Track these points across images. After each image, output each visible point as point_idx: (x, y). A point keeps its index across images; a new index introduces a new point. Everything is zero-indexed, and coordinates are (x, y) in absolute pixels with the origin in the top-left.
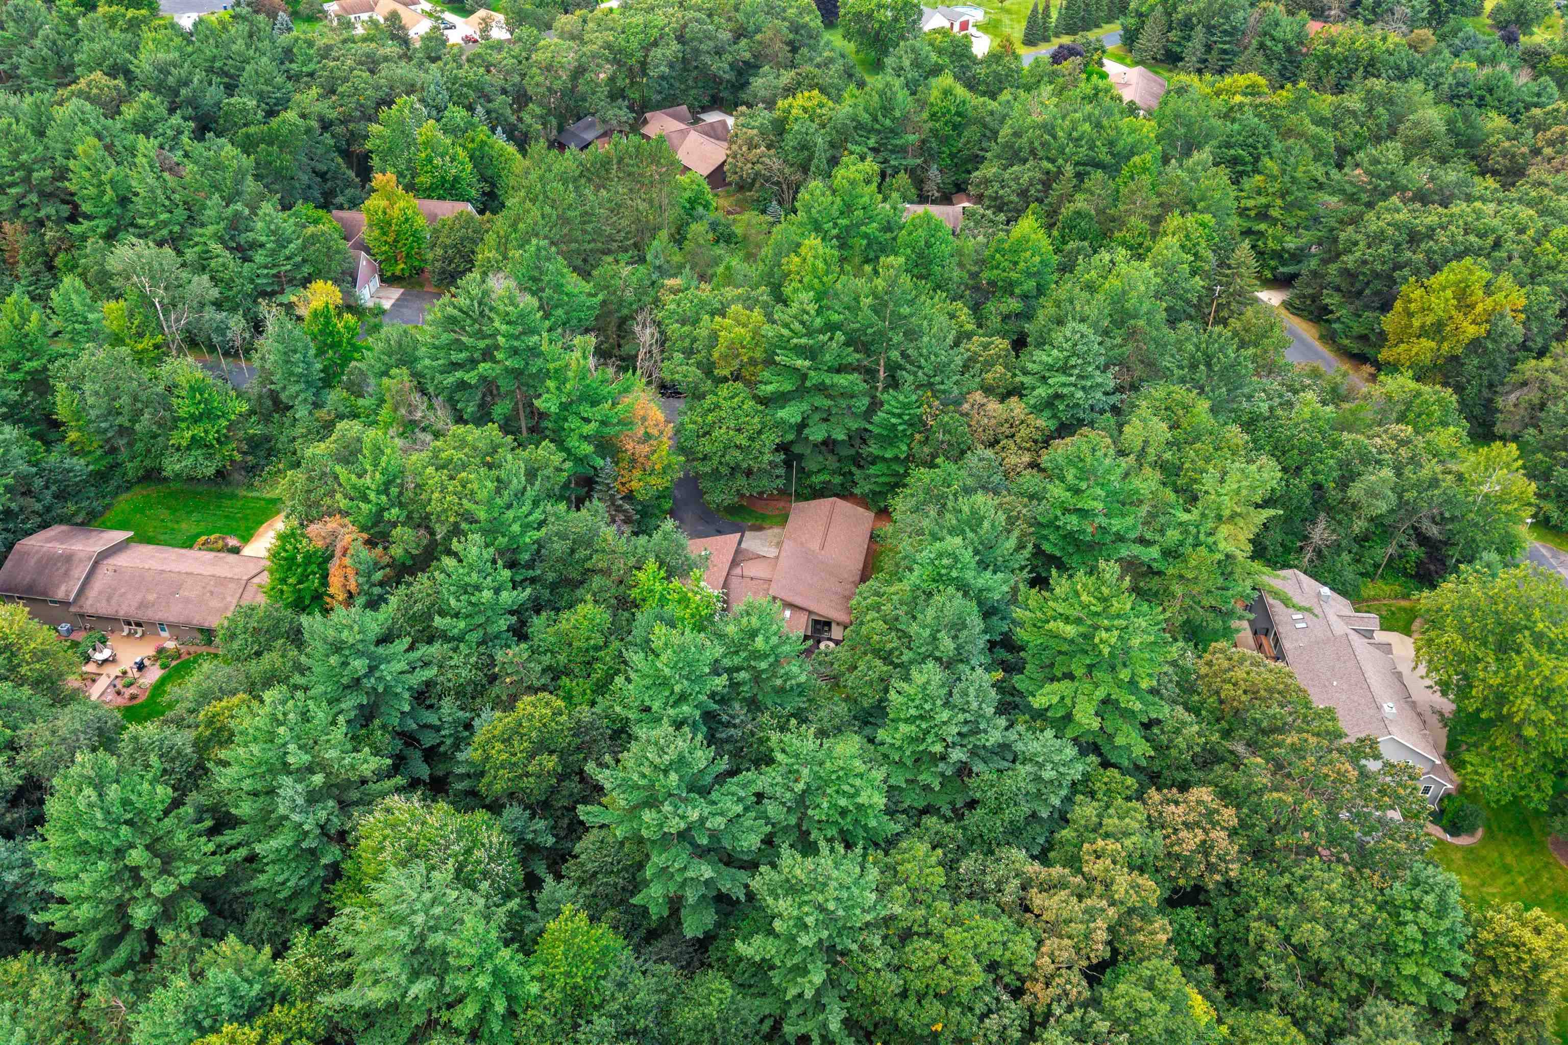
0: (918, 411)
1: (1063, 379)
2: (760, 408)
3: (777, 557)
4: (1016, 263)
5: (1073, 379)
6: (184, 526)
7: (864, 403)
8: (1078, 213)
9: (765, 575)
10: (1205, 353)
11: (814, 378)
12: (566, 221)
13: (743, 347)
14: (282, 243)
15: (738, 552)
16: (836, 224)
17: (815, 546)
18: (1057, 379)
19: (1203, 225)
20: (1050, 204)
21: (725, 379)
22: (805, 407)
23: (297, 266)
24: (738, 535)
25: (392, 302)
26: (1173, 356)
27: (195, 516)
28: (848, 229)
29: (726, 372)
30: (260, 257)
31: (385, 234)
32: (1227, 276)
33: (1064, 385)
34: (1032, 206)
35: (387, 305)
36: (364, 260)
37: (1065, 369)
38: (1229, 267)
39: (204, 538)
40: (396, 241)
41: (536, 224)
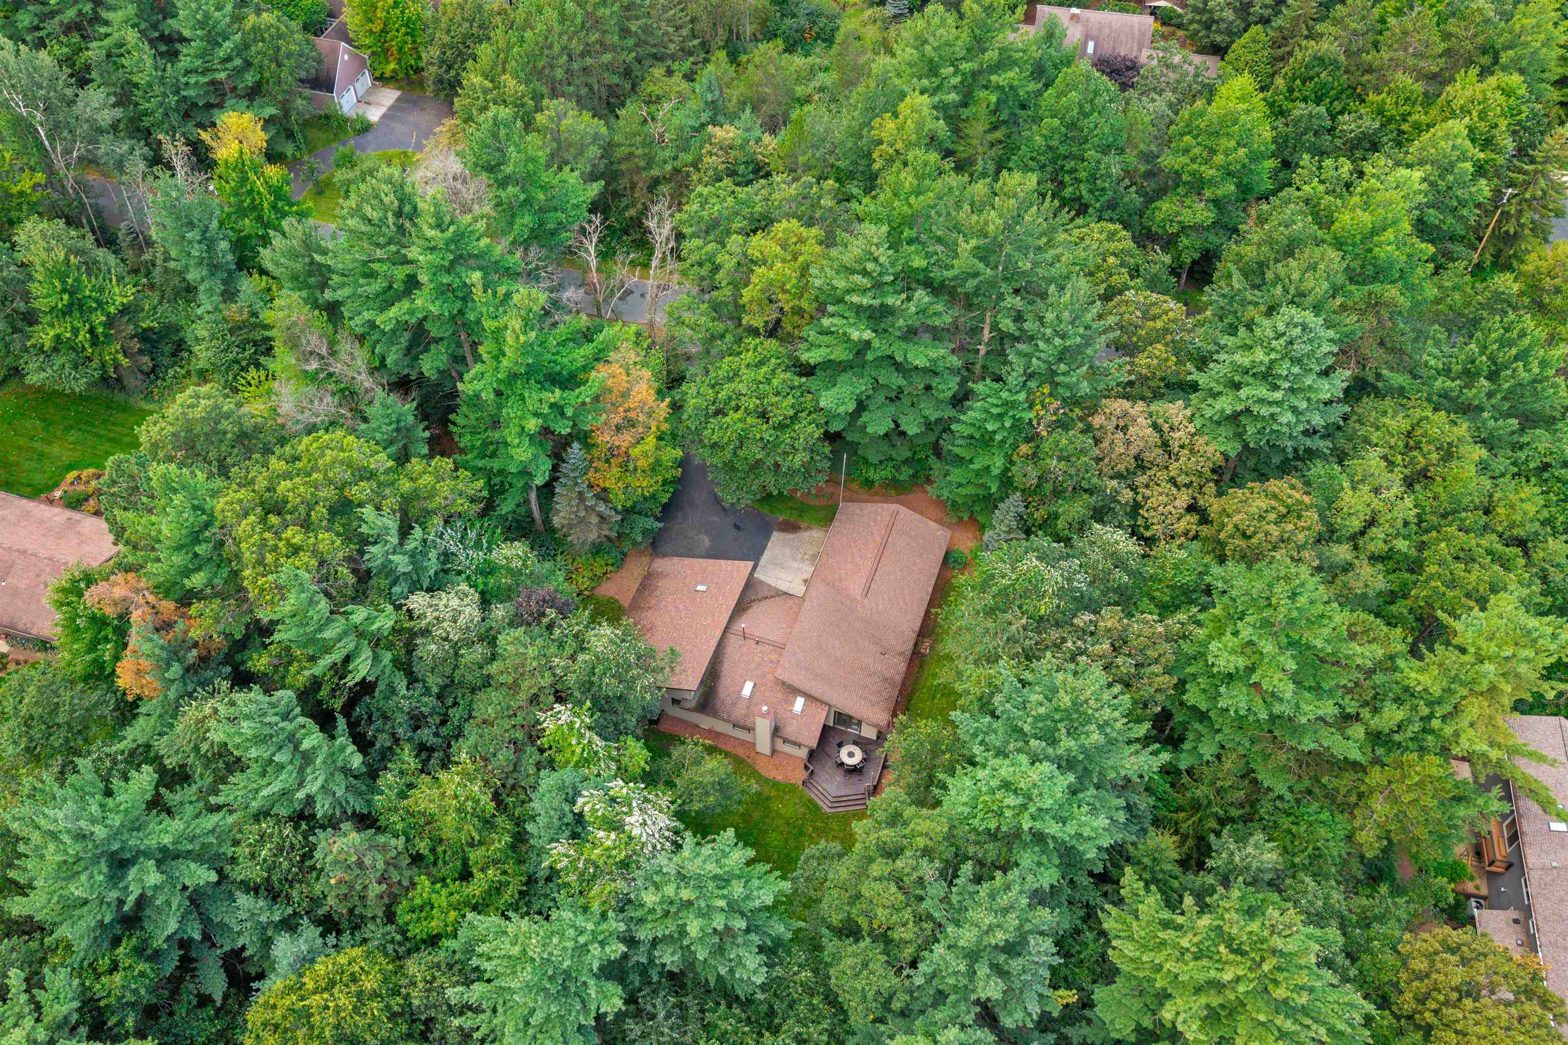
0: (1028, 415)
1: (1263, 391)
2: (797, 380)
3: (803, 598)
4: (1213, 152)
5: (1278, 395)
6: (56, 449)
7: (949, 386)
8: (1320, 61)
9: (775, 635)
10: (1492, 359)
11: (880, 346)
12: (595, 23)
13: (786, 292)
14: (213, 40)
15: (750, 584)
16: (957, 71)
17: (856, 589)
18: (1254, 391)
19: (1507, 92)
20: (1280, 28)
21: (754, 332)
22: (862, 386)
23: (239, 72)
24: (750, 564)
25: (383, 110)
26: (1437, 343)
27: (73, 436)
28: (974, 74)
29: (757, 322)
30: (188, 58)
31: (370, 20)
32: (1525, 173)
33: (1261, 401)
34: (1254, 29)
35: (374, 115)
36: (344, 54)
37: (1267, 376)
38: (1532, 161)
39: (73, 474)
40: (384, 31)
41: (550, 30)
